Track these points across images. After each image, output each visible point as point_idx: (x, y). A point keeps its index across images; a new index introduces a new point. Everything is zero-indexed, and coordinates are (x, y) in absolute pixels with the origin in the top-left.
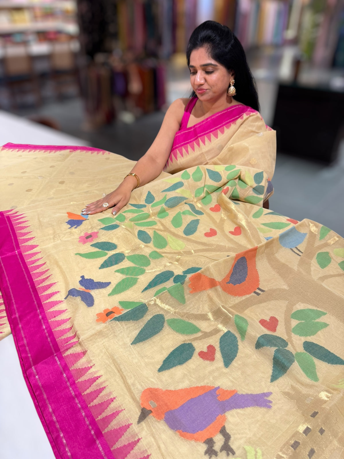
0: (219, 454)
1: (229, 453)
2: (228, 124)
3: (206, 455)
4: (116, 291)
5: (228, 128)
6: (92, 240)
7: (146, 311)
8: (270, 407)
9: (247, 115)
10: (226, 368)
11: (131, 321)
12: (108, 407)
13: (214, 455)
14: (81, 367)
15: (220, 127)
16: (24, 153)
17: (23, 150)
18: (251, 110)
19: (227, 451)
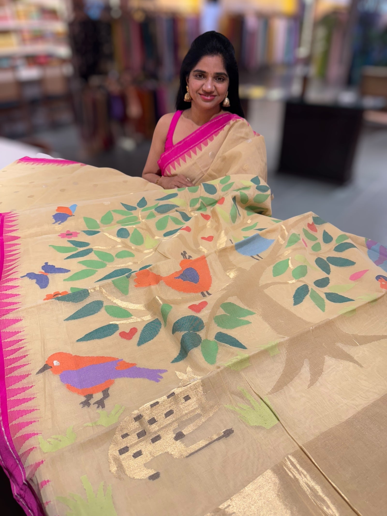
0: (92, 406)
1: (99, 406)
2: (216, 133)
3: (81, 405)
4: (71, 279)
5: (216, 135)
6: (71, 238)
7: (87, 296)
8: (158, 381)
9: (233, 121)
10: (138, 346)
11: (71, 302)
12: (19, 360)
13: (87, 406)
14: (12, 331)
15: (210, 136)
16: (38, 166)
17: (37, 163)
18: (237, 117)
19: (99, 405)
